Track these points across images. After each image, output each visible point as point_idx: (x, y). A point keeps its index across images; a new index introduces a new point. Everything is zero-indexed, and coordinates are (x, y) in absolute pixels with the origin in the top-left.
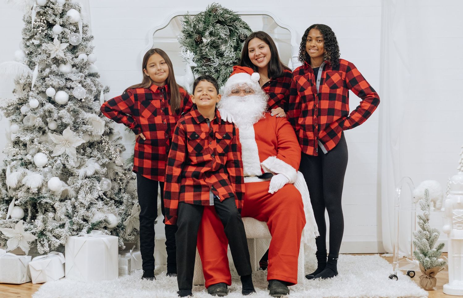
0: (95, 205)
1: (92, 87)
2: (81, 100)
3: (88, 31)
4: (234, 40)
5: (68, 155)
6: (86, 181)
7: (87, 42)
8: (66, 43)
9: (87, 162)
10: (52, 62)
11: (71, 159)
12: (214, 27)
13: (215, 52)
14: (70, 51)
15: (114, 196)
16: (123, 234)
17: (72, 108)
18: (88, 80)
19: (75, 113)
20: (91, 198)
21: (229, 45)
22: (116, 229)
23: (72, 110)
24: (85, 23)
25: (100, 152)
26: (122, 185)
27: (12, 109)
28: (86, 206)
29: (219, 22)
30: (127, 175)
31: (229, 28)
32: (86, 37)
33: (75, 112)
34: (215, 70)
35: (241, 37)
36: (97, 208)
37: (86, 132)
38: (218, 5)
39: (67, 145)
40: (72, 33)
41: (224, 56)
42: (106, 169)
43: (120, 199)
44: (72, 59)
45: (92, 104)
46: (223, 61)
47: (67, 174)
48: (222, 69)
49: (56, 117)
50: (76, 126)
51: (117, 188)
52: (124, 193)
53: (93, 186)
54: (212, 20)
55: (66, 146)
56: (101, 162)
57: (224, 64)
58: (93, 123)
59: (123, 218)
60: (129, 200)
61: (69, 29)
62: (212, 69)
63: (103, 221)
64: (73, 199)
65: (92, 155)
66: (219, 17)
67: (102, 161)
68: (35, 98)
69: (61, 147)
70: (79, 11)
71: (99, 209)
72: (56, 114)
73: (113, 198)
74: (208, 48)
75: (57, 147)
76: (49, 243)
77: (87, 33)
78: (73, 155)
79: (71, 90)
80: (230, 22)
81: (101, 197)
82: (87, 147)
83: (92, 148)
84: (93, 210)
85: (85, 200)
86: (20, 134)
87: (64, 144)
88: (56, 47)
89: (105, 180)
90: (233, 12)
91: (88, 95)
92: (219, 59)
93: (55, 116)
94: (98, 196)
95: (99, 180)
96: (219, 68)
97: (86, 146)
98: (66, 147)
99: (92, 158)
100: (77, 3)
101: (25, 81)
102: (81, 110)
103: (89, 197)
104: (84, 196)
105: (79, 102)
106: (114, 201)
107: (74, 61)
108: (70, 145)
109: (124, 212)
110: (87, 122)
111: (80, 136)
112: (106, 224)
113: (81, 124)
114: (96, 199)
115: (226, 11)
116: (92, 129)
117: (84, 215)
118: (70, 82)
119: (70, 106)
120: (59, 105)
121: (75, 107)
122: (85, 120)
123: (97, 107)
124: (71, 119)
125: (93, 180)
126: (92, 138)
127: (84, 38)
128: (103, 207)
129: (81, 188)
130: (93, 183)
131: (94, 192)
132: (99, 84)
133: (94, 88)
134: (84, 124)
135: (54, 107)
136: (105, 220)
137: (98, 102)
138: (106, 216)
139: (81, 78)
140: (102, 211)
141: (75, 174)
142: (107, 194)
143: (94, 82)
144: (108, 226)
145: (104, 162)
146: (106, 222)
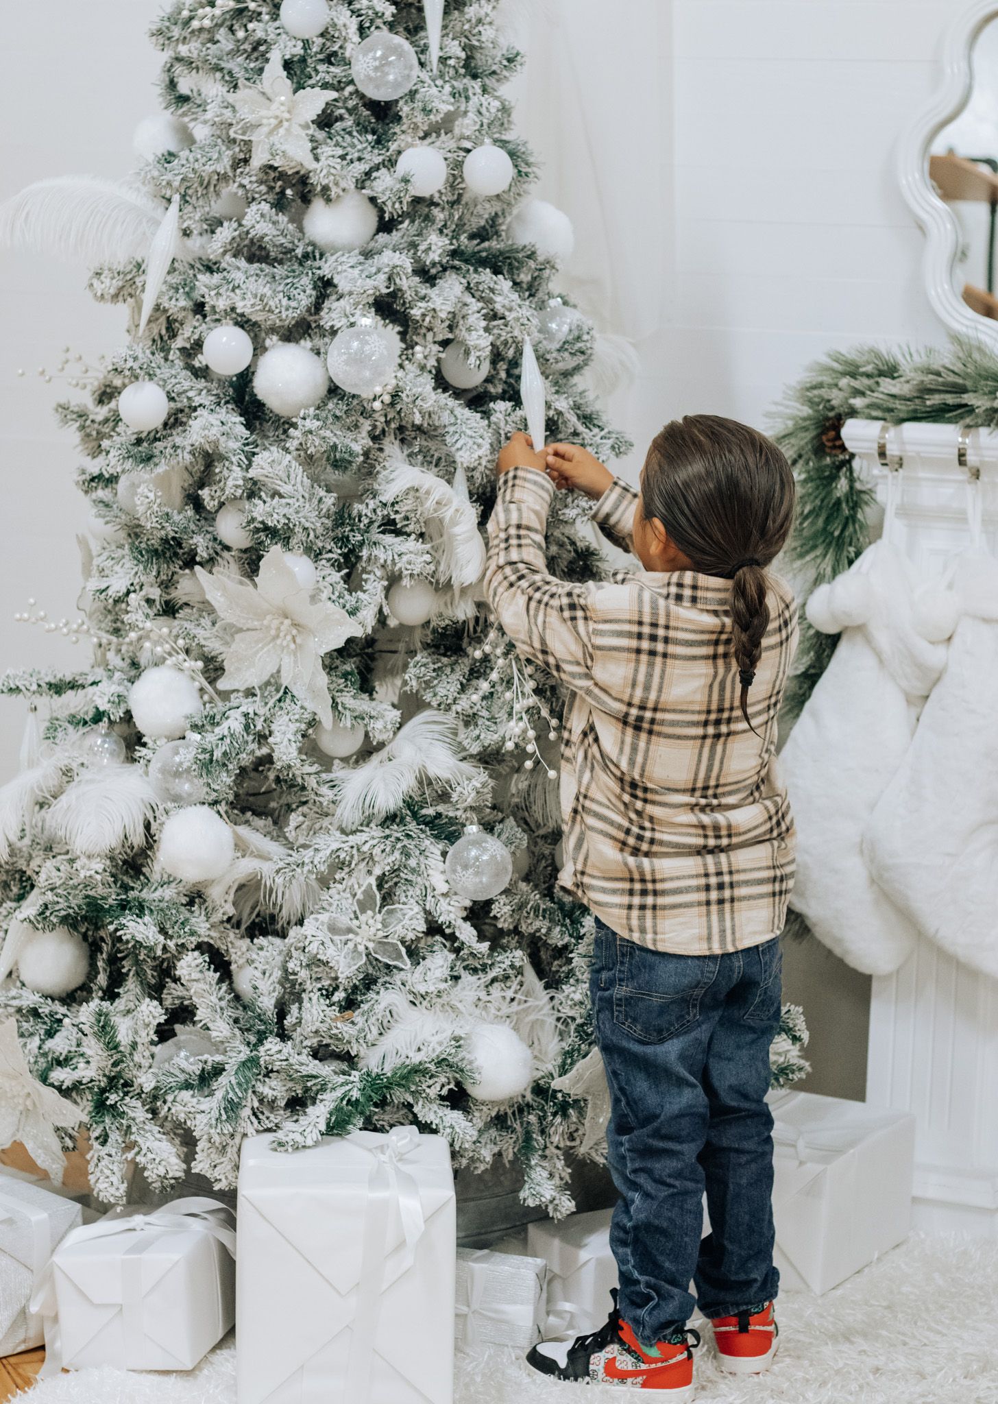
0: (398, 977)
1: (469, 330)
5: (285, 693)
6: (371, 839)
10: (263, 188)
11: (286, 718)
17: (318, 443)
20: (381, 934)
22: (528, 1105)
23: (317, 455)
27: (107, 420)
28: (342, 981)
33: (339, 464)
36: (411, 992)
39: (284, 638)
40: (372, 33)
44: (368, 174)
45: (453, 420)
49: (237, 487)
50: (350, 538)
53: (405, 867)
55: (279, 642)
56: (478, 737)
61: (356, 12)
63: (432, 1067)
65: (428, 697)
68: (151, 376)
69: (260, 645)
71: (423, 996)
72: (237, 473)
75: (240, 645)
76: (130, 1155)
78: (313, 691)
81: (448, 931)
82: (425, 648)
84: (383, 1005)
85: (342, 945)
87: (273, 632)
88: (274, 106)
89: (477, 843)
93: (234, 480)
94: (422, 927)
95: (447, 831)
97: (418, 645)
98: (283, 648)
99: (424, 715)
101: (118, 283)
103: (371, 927)
104: (344, 921)
107: (375, 185)
108: (298, 640)
109: (579, 1021)
110: (406, 518)
111: (360, 595)
112: (459, 1077)
113: (373, 528)
114: (404, 944)
117: (323, 1027)
119: (305, 435)
120: (278, 417)
121: (336, 436)
122: (397, 508)
123: (470, 442)
124: (315, 501)
125: (408, 836)
126: (446, 604)
127: (452, 62)
128: (443, 986)
129: (338, 876)
130: (406, 854)
131: (404, 904)
132: (510, 310)
133: (481, 332)
134: (390, 526)
135: (243, 429)
136: (444, 1060)
137: (503, 409)
138: (457, 1039)
139: (390, 280)
140: (442, 1005)
141: (317, 799)
142: (491, 914)
143: (487, 301)
144: (471, 1091)
145: (490, 737)
146: (451, 1068)
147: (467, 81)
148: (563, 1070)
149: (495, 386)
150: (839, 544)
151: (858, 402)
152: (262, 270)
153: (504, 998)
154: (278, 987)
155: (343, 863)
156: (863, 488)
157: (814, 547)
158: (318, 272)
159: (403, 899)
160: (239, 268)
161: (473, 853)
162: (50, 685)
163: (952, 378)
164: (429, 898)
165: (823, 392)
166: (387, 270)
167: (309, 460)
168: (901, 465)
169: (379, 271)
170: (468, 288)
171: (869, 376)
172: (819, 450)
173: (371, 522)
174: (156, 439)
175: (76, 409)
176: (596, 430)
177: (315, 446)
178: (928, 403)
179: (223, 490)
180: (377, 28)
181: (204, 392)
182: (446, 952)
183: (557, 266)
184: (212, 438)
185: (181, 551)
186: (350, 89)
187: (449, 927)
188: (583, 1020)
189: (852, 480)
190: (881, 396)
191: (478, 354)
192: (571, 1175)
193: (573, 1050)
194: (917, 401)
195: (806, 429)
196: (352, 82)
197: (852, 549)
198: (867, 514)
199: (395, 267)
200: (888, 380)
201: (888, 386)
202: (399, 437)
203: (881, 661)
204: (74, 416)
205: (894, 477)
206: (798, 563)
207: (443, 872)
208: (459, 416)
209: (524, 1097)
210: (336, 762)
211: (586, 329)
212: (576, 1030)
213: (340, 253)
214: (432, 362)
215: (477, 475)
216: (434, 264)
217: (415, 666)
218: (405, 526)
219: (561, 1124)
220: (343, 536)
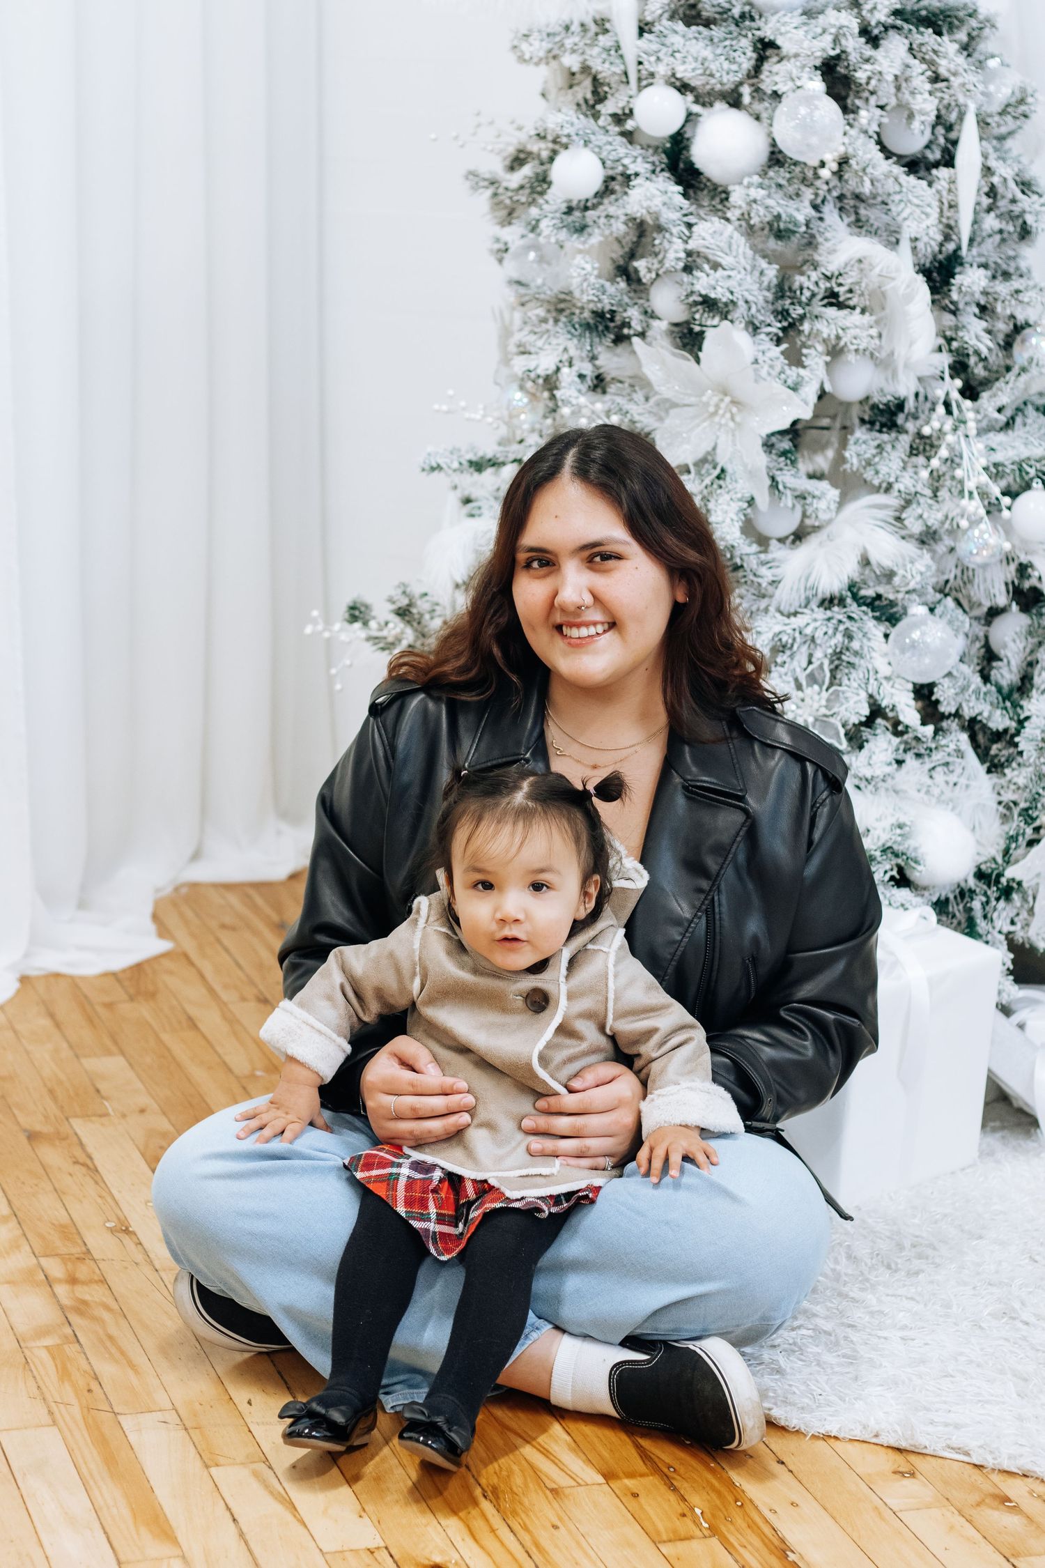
1: (912, 93)
5: (723, 471)
6: (813, 621)
9: (835, 520)
11: (727, 497)
15: (987, 707)
17: (766, 213)
19: (788, 240)
22: (972, 892)
23: (762, 225)
27: (522, 187)
33: (780, 235)
39: (723, 416)
43: (1018, 723)
45: (897, 188)
49: (678, 259)
50: (791, 311)
53: (848, 649)
55: (717, 419)
56: (921, 516)
63: (878, 854)
65: (870, 476)
67: (925, 516)
68: (586, 143)
69: (697, 421)
71: (868, 780)
72: (678, 244)
73: (971, 718)
75: (673, 420)
78: (751, 474)
79: (776, 107)
81: (891, 714)
82: (862, 422)
83: (885, 437)
86: (528, 328)
87: (712, 409)
89: (922, 624)
93: (674, 252)
94: (866, 712)
95: (888, 613)
97: (857, 421)
98: (720, 425)
99: (866, 496)
108: (738, 419)
109: (1023, 805)
110: (851, 291)
111: (801, 371)
112: (900, 861)
113: (816, 301)
119: (749, 203)
120: (715, 187)
121: (779, 205)
122: (841, 280)
123: (918, 211)
124: (757, 274)
125: (850, 618)
126: (887, 380)
128: (888, 770)
129: (779, 660)
130: (849, 636)
131: (848, 686)
132: (955, 74)
133: (927, 95)
134: (833, 299)
135: (681, 198)
136: (890, 847)
137: (947, 176)
138: (900, 826)
139: (836, 41)
140: (887, 790)
141: (756, 579)
142: (934, 698)
143: (931, 63)
144: (915, 875)
145: (934, 518)
146: (897, 856)
148: (1006, 854)
149: (933, 152)
152: (700, 33)
153: (947, 783)
155: (784, 646)
158: (758, 33)
159: (845, 681)
160: (676, 32)
161: (916, 635)
162: (471, 463)
164: (872, 681)
166: (833, 30)
167: (750, 230)
169: (824, 31)
170: (911, 49)
173: (813, 295)
174: (586, 208)
175: (487, 176)
176: (1035, 197)
177: (759, 216)
179: (661, 262)
181: (639, 160)
182: (889, 736)
183: (998, 25)
184: (654, 209)
185: (612, 325)
187: (892, 710)
188: (1027, 805)
191: (923, 118)
192: (1013, 961)
193: (1017, 835)
199: (841, 28)
202: (839, 205)
204: (486, 183)
207: (886, 655)
208: (904, 183)
209: (966, 881)
210: (774, 543)
211: (1030, 91)
212: (1020, 815)
213: (782, 13)
214: (874, 128)
215: (920, 245)
216: (879, 23)
217: (855, 443)
218: (850, 299)
219: (1004, 909)
220: (783, 310)
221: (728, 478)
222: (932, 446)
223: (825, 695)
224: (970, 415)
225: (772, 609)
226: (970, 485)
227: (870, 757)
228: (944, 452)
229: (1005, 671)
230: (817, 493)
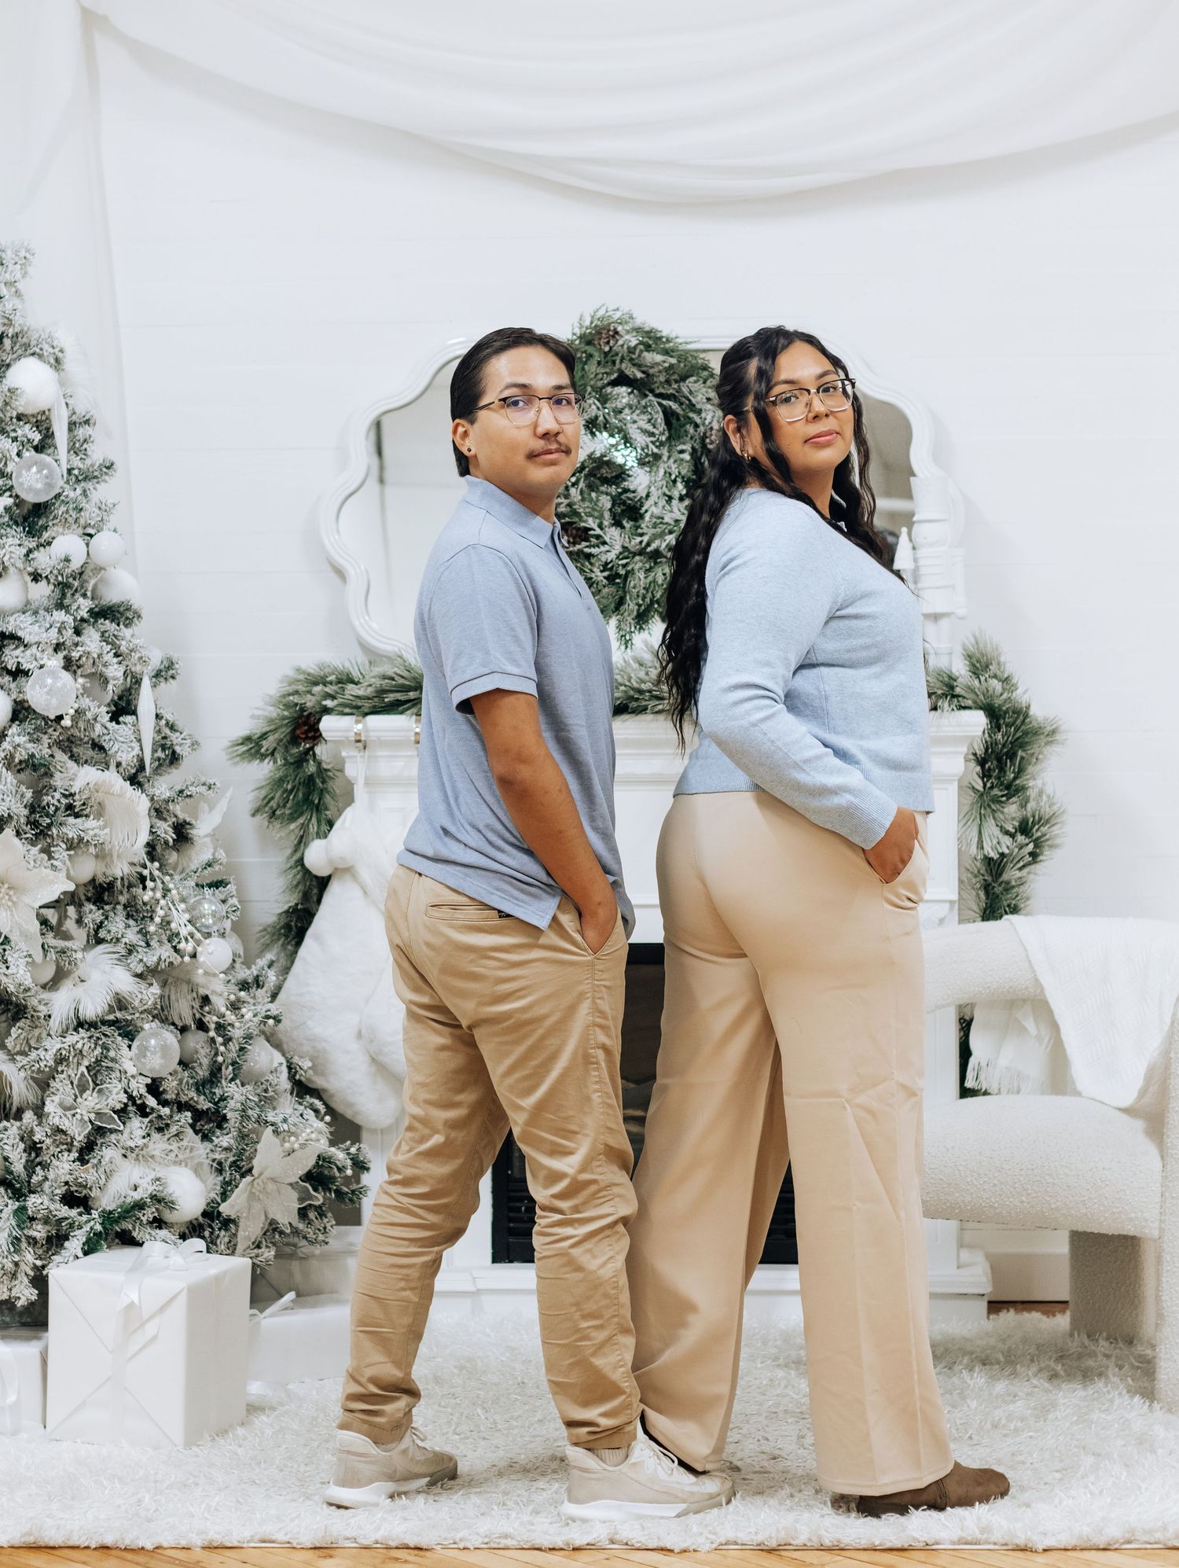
0: (113, 1137)
1: (105, 665)
2: (60, 718)
3: (93, 442)
4: (682, 452)
5: (6, 937)
6: (79, 1039)
7: (89, 485)
8: (5, 491)
9: (81, 965)
11: (15, 955)
12: (604, 400)
13: (606, 502)
14: (20, 520)
15: (192, 1094)
16: (230, 1242)
17: (24, 753)
18: (92, 640)
19: (35, 771)
20: (98, 1106)
21: (661, 472)
22: (201, 1226)
23: (21, 762)
24: (81, 410)
25: (136, 921)
26: (222, 1048)
28: (75, 1143)
29: (622, 380)
30: (244, 1010)
31: (660, 404)
32: (81, 466)
33: (35, 768)
34: (606, 574)
35: (712, 443)
36: (123, 1148)
37: (82, 846)
38: (617, 315)
40: (26, 454)
41: (642, 517)
42: (156, 990)
43: (216, 1104)
44: (27, 555)
45: (105, 731)
46: (639, 539)
47: (9, 1010)
48: (633, 569)
50: (41, 821)
51: (205, 1062)
52: (232, 1080)
53: (106, 1057)
54: (597, 375)
56: (141, 960)
57: (641, 552)
58: (109, 808)
59: (229, 1183)
60: (250, 1112)
61: (15, 439)
62: (595, 569)
63: (149, 1200)
64: (29, 1117)
65: (102, 934)
66: (621, 361)
67: (145, 960)
70: (57, 363)
71: (132, 1150)
73: (186, 1102)
74: (580, 486)
77: (89, 452)
78: (26, 936)
79: (22, 680)
80: (668, 382)
81: (139, 1102)
82: (88, 900)
83: (107, 907)
84: (107, 1159)
85: (74, 1115)
89: (155, 1035)
90: (679, 340)
91: (86, 702)
92: (623, 527)
94: (124, 1100)
95: (129, 1033)
96: (624, 566)
97: (83, 898)
98: (2, 905)
99: (101, 948)
100: (47, 331)
102: (61, 756)
103: (90, 1102)
104: (70, 1100)
105: (54, 724)
106: (189, 1114)
107: (35, 564)
108: (14, 899)
109: (232, 1159)
110: (84, 804)
111: (52, 861)
112: (161, 1208)
113: (59, 812)
114: (114, 1112)
115: (652, 340)
116: (102, 833)
117: (68, 1178)
118: (17, 648)
119: (15, 748)
121: (32, 747)
122: (77, 797)
123: (124, 745)
124: (18, 796)
125: (104, 1035)
126: (106, 866)
127: (76, 472)
128: (145, 1141)
129: (59, 1069)
130: (105, 1047)
131: (110, 1083)
133: (116, 666)
134: (71, 811)
136: (156, 1195)
137: (131, 721)
138: (158, 1179)
139: (60, 632)
140: (143, 1156)
141: (35, 1014)
142: (161, 1089)
143: (113, 644)
144: (168, 1216)
145: (151, 960)
146: (159, 1201)
147: (83, 484)
148: (224, 1196)
150: (318, 808)
151: (329, 703)
153: (179, 1148)
154: (24, 1155)
155: (64, 1058)
156: (328, 767)
157: (302, 814)
159: (108, 1081)
163: (401, 681)
164: (124, 1079)
165: (295, 699)
166: (58, 625)
167: (15, 767)
168: (365, 748)
169: (51, 627)
170: (101, 635)
171: (331, 683)
172: (294, 740)
173: (57, 809)
176: (178, 734)
177: (20, 756)
178: (386, 700)
180: (27, 450)
182: (140, 1118)
183: (142, 614)
186: (8, 494)
187: (140, 1099)
188: (234, 1159)
189: (319, 764)
190: (351, 698)
193: (231, 1180)
194: (376, 699)
195: (286, 724)
196: (11, 488)
197: (327, 812)
198: (336, 786)
199: (63, 623)
200: (350, 686)
201: (351, 690)
203: (365, 892)
205: (361, 757)
206: (293, 826)
207: (131, 1060)
208: (110, 728)
209: (197, 1218)
212: (230, 1167)
216: (81, 619)
217: (90, 913)
218: (82, 810)
219: (224, 1236)
220: (35, 820)
221: (12, 944)
222: (137, 911)
223: (95, 1094)
224: (171, 886)
225: (44, 1035)
226: (184, 932)
227: (131, 1133)
228: (161, 913)
229: (198, 1069)
230: (74, 947)
